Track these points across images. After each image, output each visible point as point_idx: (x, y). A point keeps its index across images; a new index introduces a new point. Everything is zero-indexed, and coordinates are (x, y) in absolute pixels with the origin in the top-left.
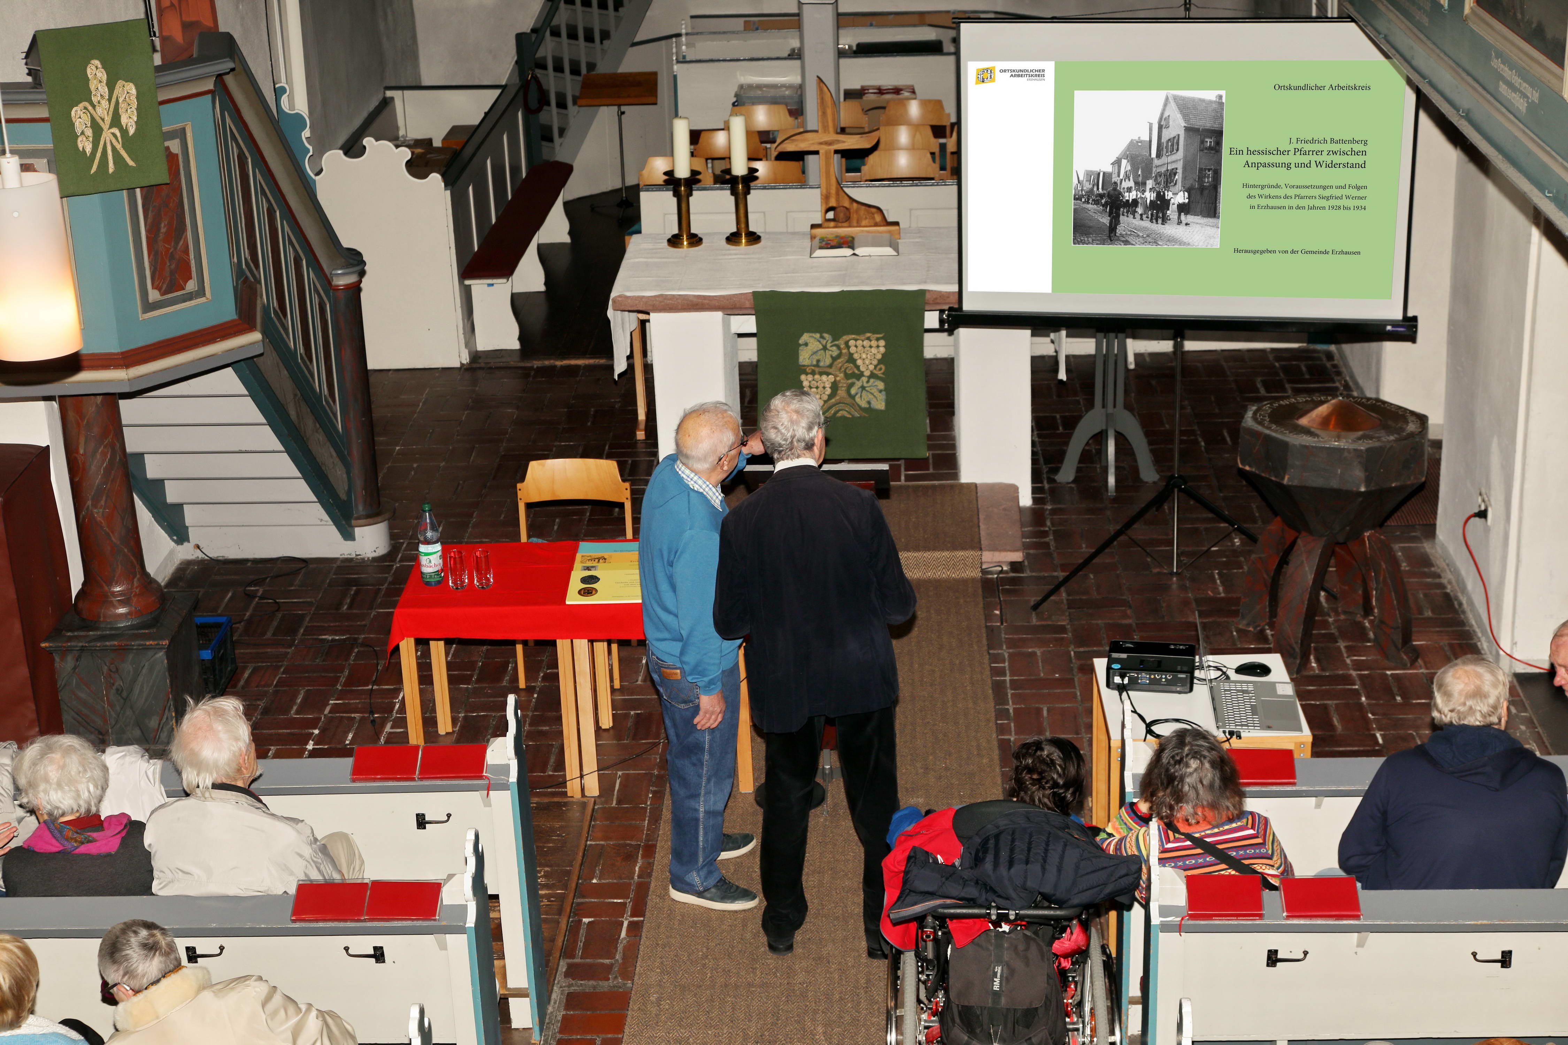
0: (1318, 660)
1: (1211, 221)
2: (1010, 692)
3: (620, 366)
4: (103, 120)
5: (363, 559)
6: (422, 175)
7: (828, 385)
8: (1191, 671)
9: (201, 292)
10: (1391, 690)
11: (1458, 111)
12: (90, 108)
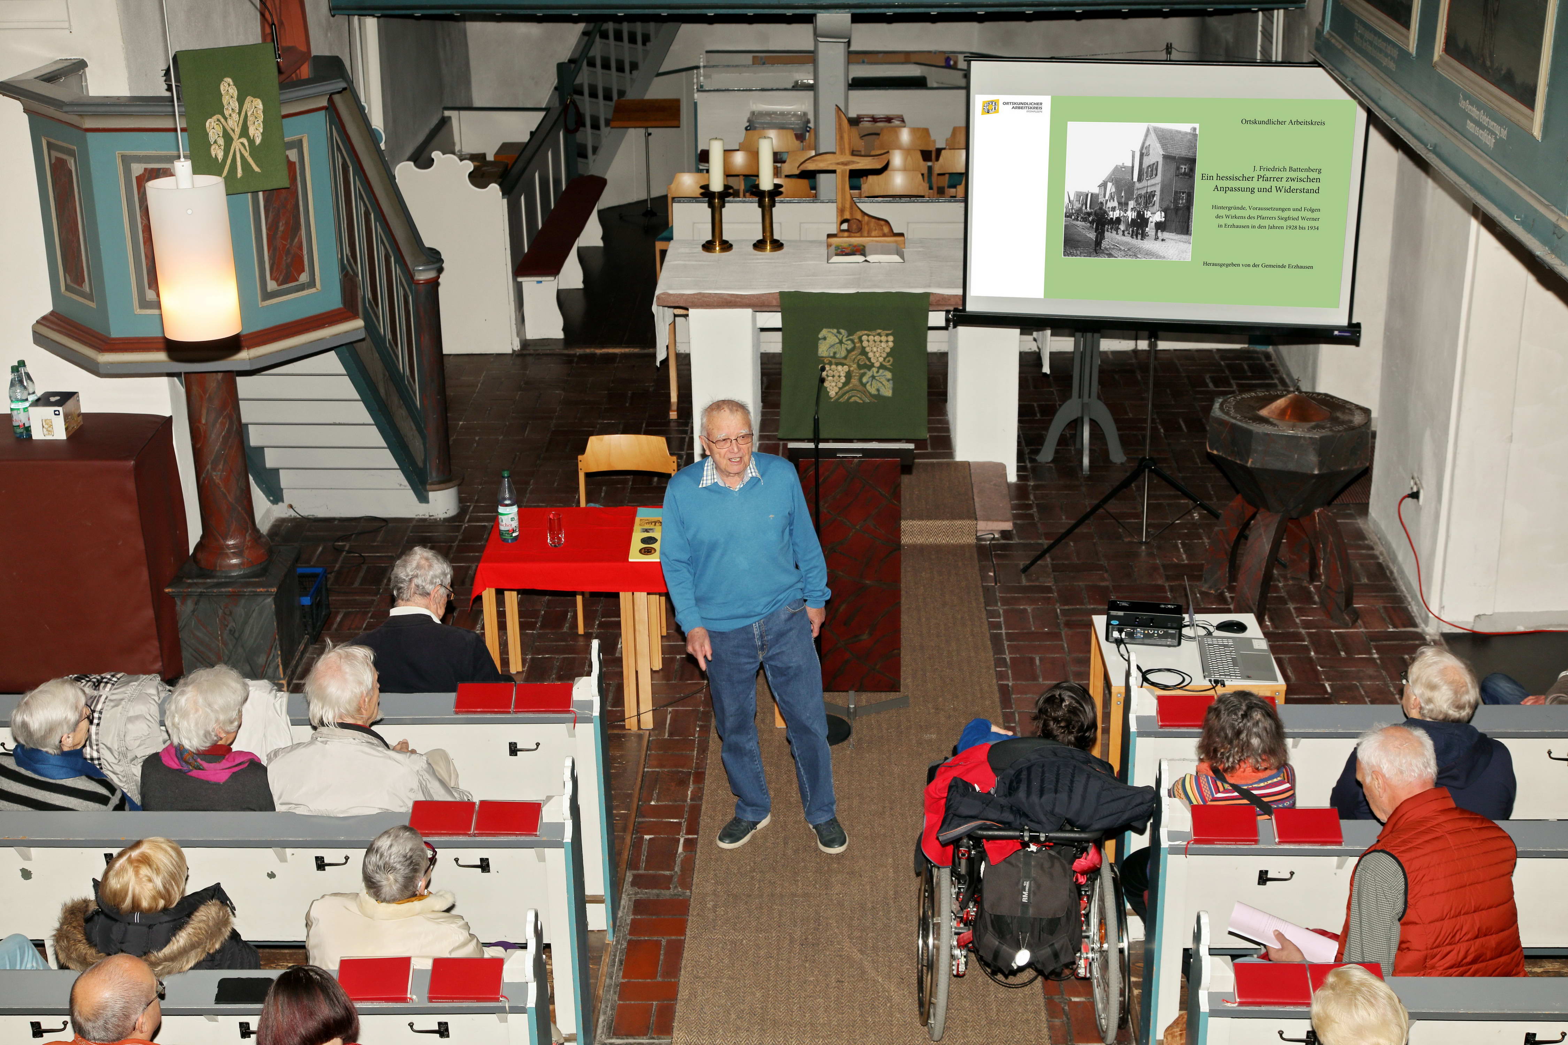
0: (1271, 620)
1: (1184, 237)
2: (1006, 643)
3: (661, 356)
4: (233, 131)
5: (436, 519)
6: (484, 186)
7: (843, 374)
8: (1180, 627)
9: (312, 284)
10: (1336, 646)
11: (1426, 145)
12: (222, 120)
